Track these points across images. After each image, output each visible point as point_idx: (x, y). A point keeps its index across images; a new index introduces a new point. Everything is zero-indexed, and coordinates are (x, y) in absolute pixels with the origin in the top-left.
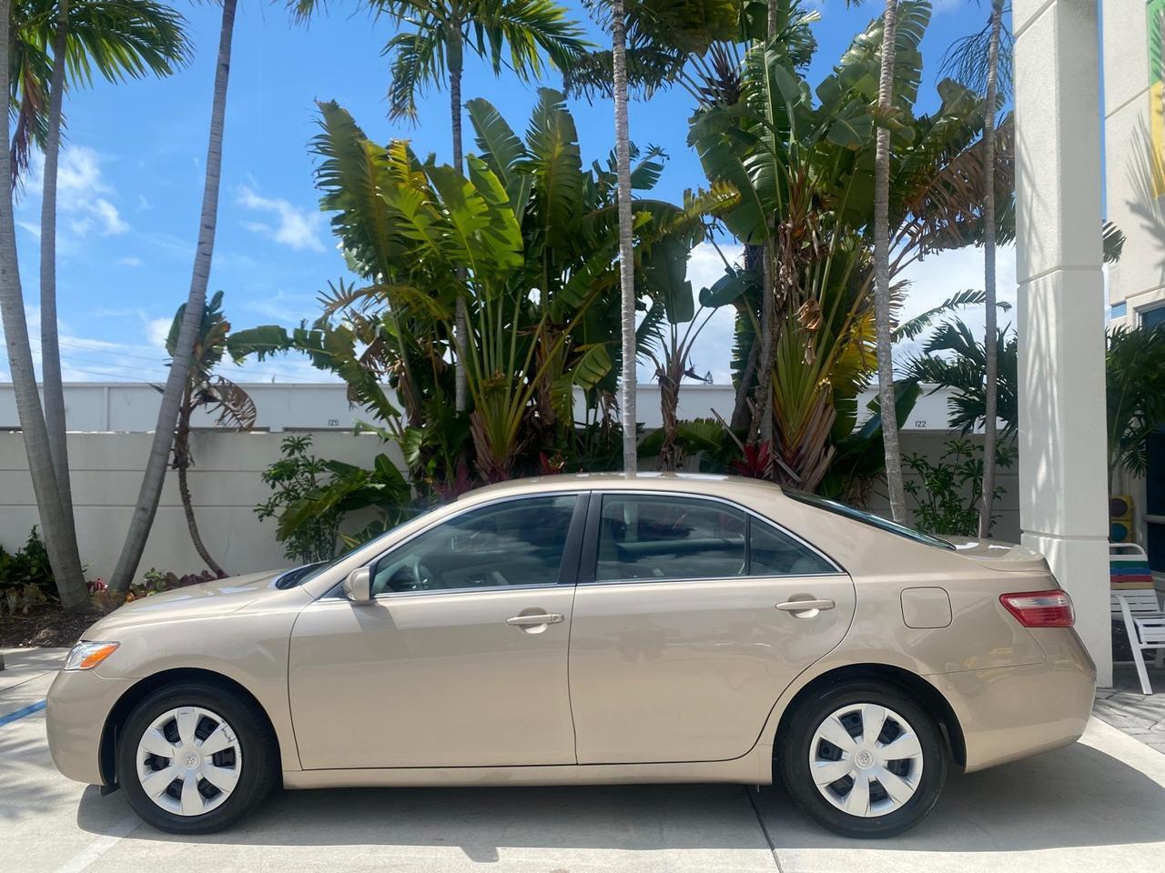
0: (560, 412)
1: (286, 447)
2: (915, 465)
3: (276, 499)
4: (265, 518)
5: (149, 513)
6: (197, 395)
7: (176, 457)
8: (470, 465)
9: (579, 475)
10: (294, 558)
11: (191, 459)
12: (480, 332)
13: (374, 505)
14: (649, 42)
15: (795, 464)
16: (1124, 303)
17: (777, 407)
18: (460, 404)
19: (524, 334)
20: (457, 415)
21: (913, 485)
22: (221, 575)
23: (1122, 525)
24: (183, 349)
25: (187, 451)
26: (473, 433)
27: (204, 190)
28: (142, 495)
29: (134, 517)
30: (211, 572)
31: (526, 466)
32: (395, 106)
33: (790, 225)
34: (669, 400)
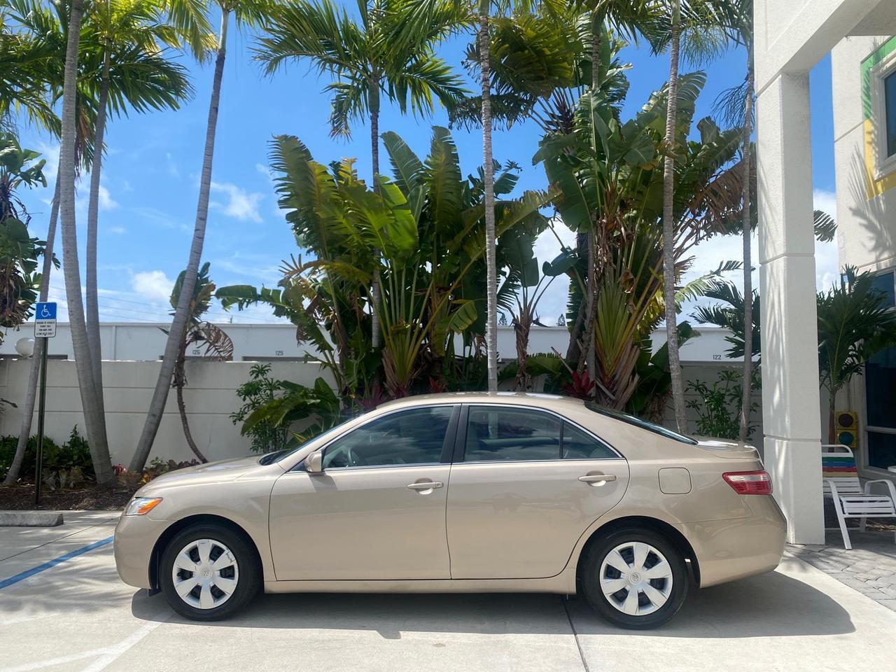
1: (253, 372)
2: (697, 388)
3: (245, 409)
4: (238, 422)
5: (157, 418)
6: (190, 335)
7: (175, 378)
8: (382, 386)
9: (458, 393)
10: (257, 450)
11: (186, 380)
12: (389, 292)
13: (314, 415)
14: (510, 90)
15: (611, 387)
17: (599, 346)
18: (375, 342)
19: (420, 294)
20: (373, 351)
21: (697, 403)
22: (205, 461)
23: (849, 433)
24: (182, 304)
25: (183, 375)
26: (384, 363)
27: (199, 193)
28: (153, 405)
29: (147, 421)
30: (198, 460)
31: (421, 386)
32: (334, 127)
33: (604, 221)
34: (522, 341)
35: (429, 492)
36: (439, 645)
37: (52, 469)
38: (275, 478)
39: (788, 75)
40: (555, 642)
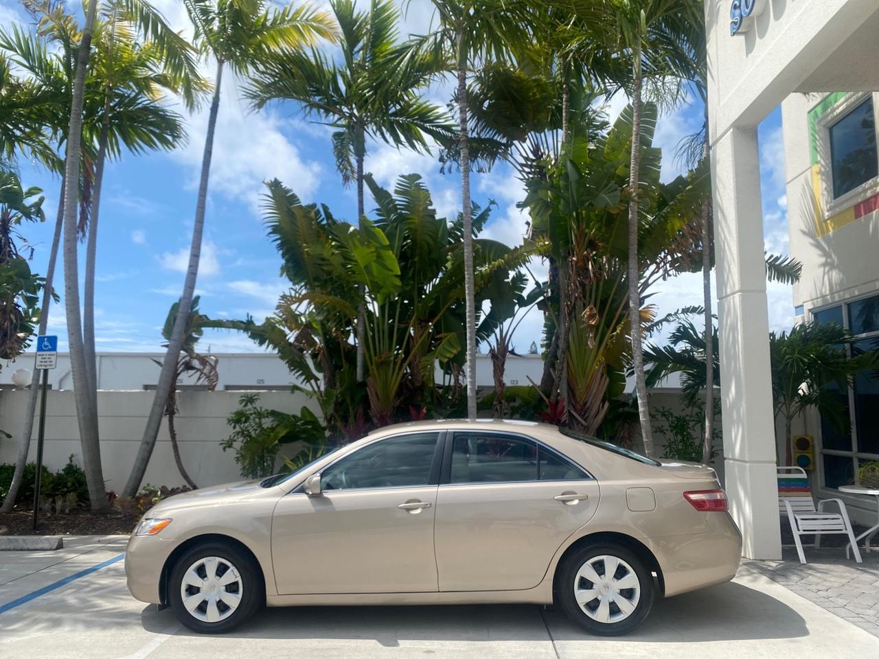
0: (425, 378)
1: (242, 401)
2: (663, 414)
3: (235, 436)
4: (227, 449)
5: (150, 445)
6: (181, 365)
7: (167, 407)
8: (366, 413)
11: (177, 409)
13: (301, 441)
15: (582, 413)
16: (802, 306)
17: (571, 375)
18: (359, 372)
21: (663, 428)
22: (195, 488)
23: (805, 456)
24: (175, 336)
25: (175, 404)
26: (369, 393)
28: (146, 433)
30: (188, 486)
31: (403, 414)
33: (574, 259)
34: (499, 370)
35: (418, 511)
36: (429, 652)
37: (48, 496)
38: (276, 499)
39: (738, 128)
40: (534, 648)
